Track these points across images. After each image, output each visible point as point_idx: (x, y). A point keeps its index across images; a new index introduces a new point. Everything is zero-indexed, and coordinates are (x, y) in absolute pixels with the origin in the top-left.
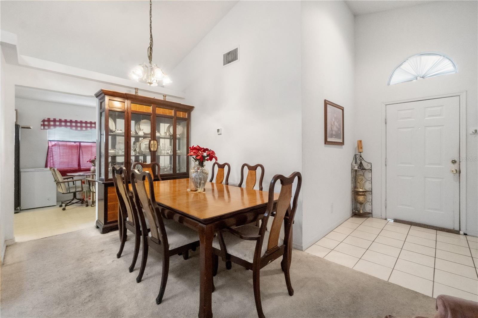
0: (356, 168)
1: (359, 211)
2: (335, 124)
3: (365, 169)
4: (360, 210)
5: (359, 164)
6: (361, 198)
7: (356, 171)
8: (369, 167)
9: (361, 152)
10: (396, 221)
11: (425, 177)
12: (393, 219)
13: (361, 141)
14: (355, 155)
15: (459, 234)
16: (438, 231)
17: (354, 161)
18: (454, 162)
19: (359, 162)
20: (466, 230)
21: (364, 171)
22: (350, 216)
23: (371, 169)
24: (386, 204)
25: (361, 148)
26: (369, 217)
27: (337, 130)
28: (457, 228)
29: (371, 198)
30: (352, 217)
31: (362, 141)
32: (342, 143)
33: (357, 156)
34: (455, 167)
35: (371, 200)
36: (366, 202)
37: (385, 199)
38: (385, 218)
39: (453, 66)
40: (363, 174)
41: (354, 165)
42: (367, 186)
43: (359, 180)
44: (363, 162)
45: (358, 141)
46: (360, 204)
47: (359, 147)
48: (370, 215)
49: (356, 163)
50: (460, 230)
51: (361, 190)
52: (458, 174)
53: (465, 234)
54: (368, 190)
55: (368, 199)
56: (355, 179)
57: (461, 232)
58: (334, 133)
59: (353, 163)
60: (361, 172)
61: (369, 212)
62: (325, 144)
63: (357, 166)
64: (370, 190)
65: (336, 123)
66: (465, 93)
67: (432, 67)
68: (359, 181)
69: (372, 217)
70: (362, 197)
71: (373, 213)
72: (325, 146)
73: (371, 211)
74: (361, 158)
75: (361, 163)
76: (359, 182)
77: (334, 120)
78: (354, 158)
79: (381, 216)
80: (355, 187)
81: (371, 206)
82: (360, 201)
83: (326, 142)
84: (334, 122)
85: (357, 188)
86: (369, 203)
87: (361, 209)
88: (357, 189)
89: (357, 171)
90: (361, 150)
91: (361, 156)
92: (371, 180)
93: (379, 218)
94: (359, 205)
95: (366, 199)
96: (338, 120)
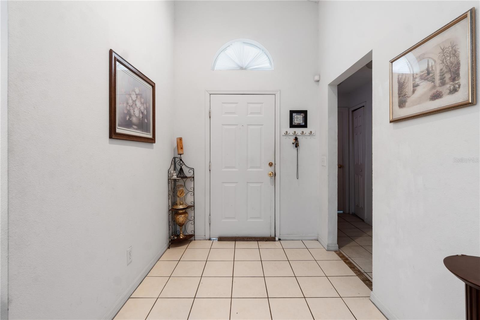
0: (175, 177)
1: (178, 236)
2: (136, 105)
3: (186, 177)
4: (180, 234)
5: (179, 170)
6: (181, 218)
7: (175, 180)
8: (191, 175)
9: (181, 154)
10: (221, 239)
11: (248, 183)
12: (217, 237)
13: (181, 139)
14: (174, 158)
15: (275, 241)
16: (258, 242)
17: (173, 166)
18: (271, 165)
19: (178, 167)
20: (280, 234)
21: (184, 180)
22: (167, 247)
23: (193, 176)
24: (210, 219)
25: (182, 148)
26: (191, 241)
27: (141, 116)
28: (273, 235)
29: (193, 215)
30: (169, 248)
31: (183, 139)
32: (152, 140)
33: (177, 159)
34: (271, 169)
35: (193, 218)
36: (188, 220)
37: (209, 214)
38: (209, 238)
39: (269, 63)
40: (184, 185)
41: (172, 172)
42: (189, 200)
43: (178, 192)
44: (183, 167)
45: (177, 138)
46: (180, 226)
47: (179, 147)
48: (193, 238)
49: (175, 170)
50: (275, 236)
51: (181, 207)
52: (273, 177)
53: (279, 240)
54: (190, 204)
55: (189, 218)
56: (174, 192)
57: (277, 239)
58: (134, 120)
59: (170, 170)
60: (181, 182)
61: (191, 234)
62: (111, 137)
63: (175, 174)
64: (191, 205)
65: (138, 104)
66: (279, 92)
67: (253, 59)
68: (178, 194)
69: (195, 240)
70: (183, 216)
71: (195, 235)
72: (110, 143)
73: (193, 233)
74: (181, 162)
75: (181, 169)
76: (178, 196)
77: (134, 97)
78: (173, 162)
79: (205, 236)
80: (174, 203)
81: (193, 226)
82: (180, 222)
83: (113, 134)
84: (135, 101)
85: (177, 204)
86: (191, 222)
87: (181, 232)
88: (176, 206)
89: (177, 180)
90: (181, 152)
91: (181, 160)
92: (193, 192)
93: (202, 239)
94: (178, 228)
95: (187, 218)
96: (143, 100)
